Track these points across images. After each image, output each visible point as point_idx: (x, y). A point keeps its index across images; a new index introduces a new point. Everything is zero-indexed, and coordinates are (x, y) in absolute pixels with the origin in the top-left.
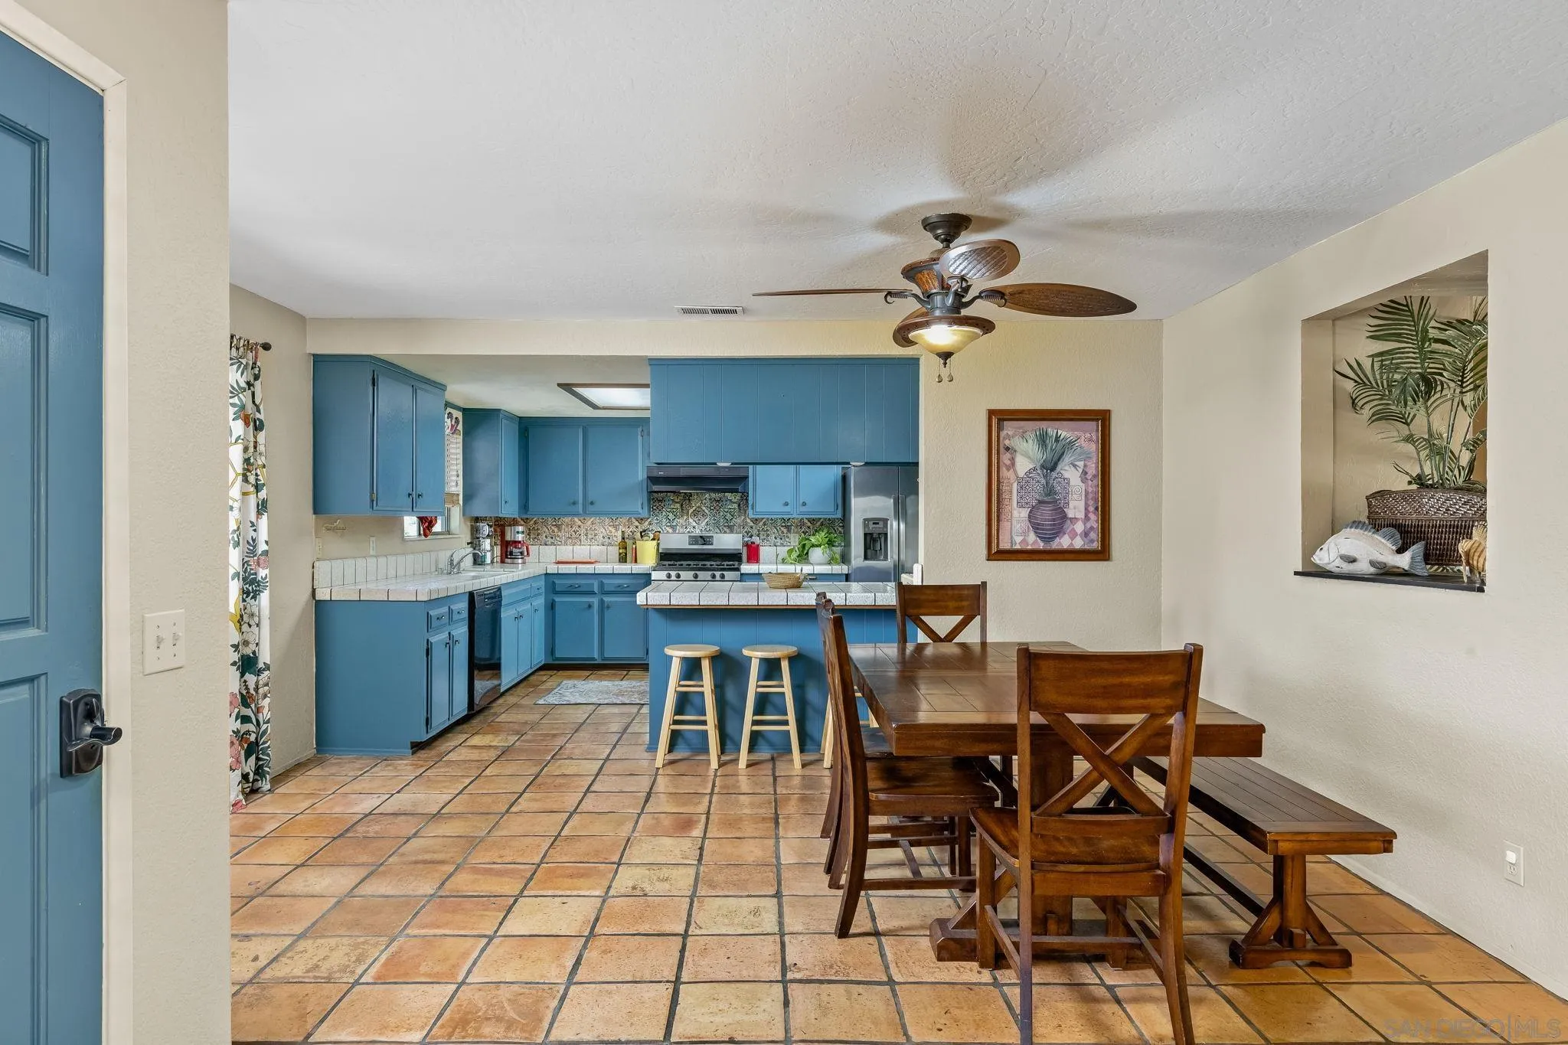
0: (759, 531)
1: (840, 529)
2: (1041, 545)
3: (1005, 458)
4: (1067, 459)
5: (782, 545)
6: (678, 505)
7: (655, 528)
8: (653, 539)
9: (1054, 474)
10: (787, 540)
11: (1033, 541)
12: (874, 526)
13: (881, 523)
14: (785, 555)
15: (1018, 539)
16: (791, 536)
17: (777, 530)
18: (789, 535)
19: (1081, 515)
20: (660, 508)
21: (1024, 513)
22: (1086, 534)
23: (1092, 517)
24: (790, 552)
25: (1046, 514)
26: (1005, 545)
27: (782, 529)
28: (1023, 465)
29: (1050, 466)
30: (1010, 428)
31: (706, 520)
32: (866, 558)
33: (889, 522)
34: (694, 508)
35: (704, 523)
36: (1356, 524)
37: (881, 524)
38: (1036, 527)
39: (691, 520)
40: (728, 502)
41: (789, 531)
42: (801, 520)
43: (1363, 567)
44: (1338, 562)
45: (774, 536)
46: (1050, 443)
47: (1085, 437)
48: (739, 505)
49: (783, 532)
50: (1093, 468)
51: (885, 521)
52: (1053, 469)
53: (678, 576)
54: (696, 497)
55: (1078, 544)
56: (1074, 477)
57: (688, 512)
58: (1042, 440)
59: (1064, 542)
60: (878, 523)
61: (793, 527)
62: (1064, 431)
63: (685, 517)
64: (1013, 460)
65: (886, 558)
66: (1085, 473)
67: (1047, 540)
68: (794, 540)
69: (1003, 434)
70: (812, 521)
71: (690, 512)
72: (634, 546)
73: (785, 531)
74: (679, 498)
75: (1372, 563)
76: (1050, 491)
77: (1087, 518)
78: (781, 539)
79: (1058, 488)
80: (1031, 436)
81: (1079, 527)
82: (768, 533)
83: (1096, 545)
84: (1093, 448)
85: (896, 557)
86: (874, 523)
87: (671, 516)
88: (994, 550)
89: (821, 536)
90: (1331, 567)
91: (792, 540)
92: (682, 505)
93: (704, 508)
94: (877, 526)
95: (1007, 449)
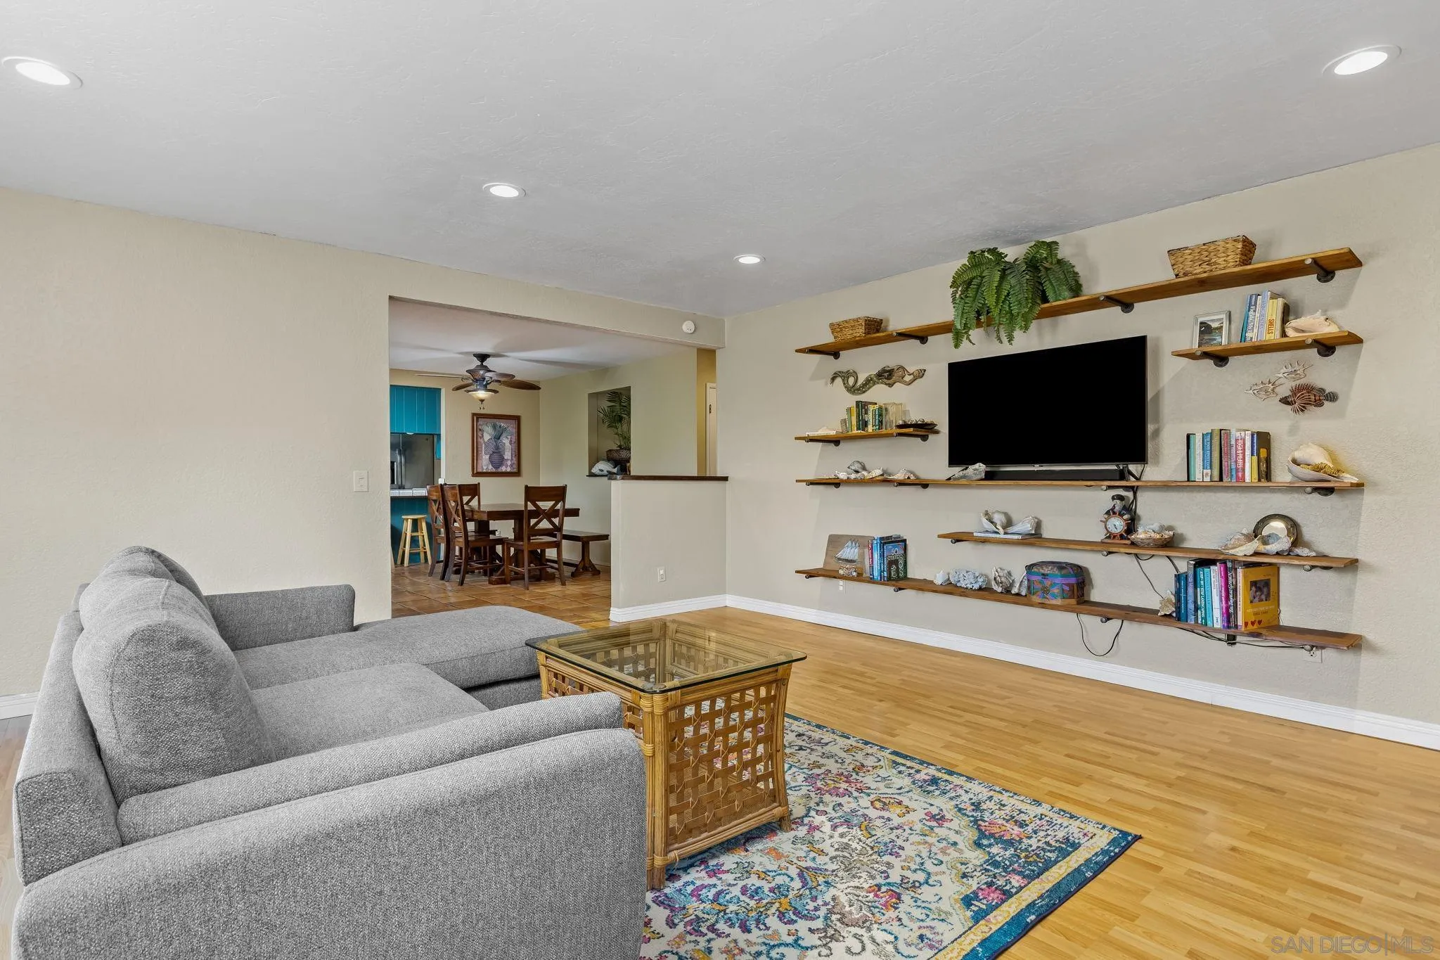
2: (494, 470)
3: (480, 435)
4: (504, 435)
9: (499, 441)
11: (491, 468)
15: (485, 468)
19: (510, 458)
21: (488, 457)
22: (511, 466)
23: (514, 459)
25: (496, 456)
26: (480, 470)
28: (487, 437)
29: (498, 438)
30: (481, 421)
36: (603, 460)
38: (492, 462)
43: (605, 473)
44: (598, 471)
46: (498, 428)
47: (510, 427)
50: (514, 439)
52: (499, 438)
55: (509, 470)
56: (506, 442)
58: (494, 427)
59: (503, 469)
62: (503, 424)
64: (482, 435)
66: (511, 441)
67: (497, 468)
69: (479, 423)
75: (607, 471)
76: (497, 448)
77: (512, 459)
79: (500, 447)
80: (490, 425)
81: (509, 463)
83: (515, 470)
84: (514, 431)
88: (475, 472)
90: (596, 473)
95: (480, 430)
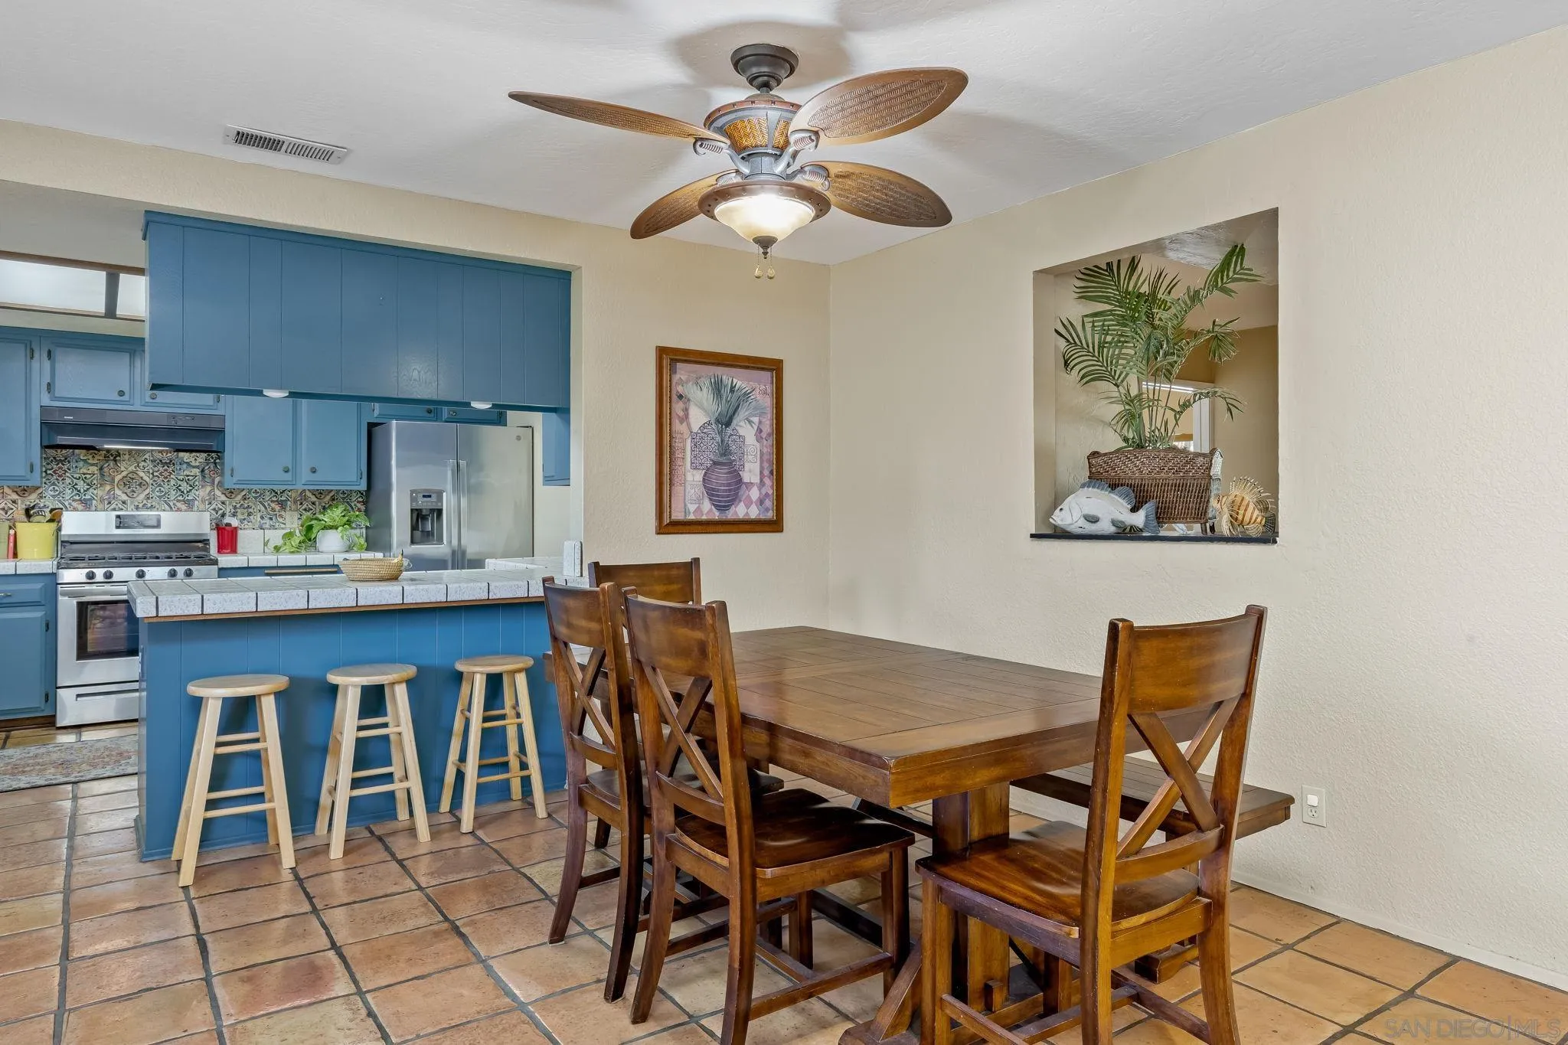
0: (235, 508)
1: (359, 505)
2: (716, 515)
3: (678, 407)
4: (742, 413)
5: (273, 527)
6: (94, 469)
7: (50, 502)
8: (51, 521)
9: (729, 431)
10: (281, 520)
11: (708, 511)
12: (425, 499)
13: (434, 496)
14: (280, 542)
15: (692, 508)
16: (287, 515)
17: (264, 506)
18: (283, 513)
19: (756, 480)
20: (60, 472)
21: (699, 476)
22: (761, 502)
23: (768, 482)
24: (289, 536)
25: (721, 476)
26: (678, 515)
27: (273, 505)
28: (698, 418)
29: (725, 421)
30: (683, 371)
31: (147, 492)
32: (413, 542)
33: (444, 494)
34: (124, 474)
35: (142, 496)
37: (434, 498)
38: (711, 493)
39: (118, 492)
40: (185, 466)
41: (282, 505)
42: (301, 493)
43: (1108, 529)
44: (1082, 522)
45: (259, 516)
46: (725, 392)
47: (755, 386)
48: (203, 471)
49: (273, 510)
50: (768, 427)
51: (440, 494)
52: (728, 424)
53: (109, 575)
54: (127, 457)
55: (754, 513)
56: (748, 432)
57: (113, 479)
58: (717, 388)
59: (740, 511)
60: (430, 496)
61: (289, 503)
62: (739, 380)
63: (108, 488)
64: (686, 410)
65: (440, 541)
66: (760, 431)
67: (722, 508)
68: (292, 522)
69: (676, 378)
70: (319, 494)
71: (116, 480)
72: (12, 532)
73: (277, 508)
74: (97, 457)
75: (1114, 523)
76: (725, 451)
77: (762, 483)
78: (271, 519)
79: (733, 448)
80: (706, 383)
81: (755, 494)
82: (250, 510)
83: (770, 515)
84: (767, 402)
85: (455, 542)
86: (424, 496)
87: (81, 485)
88: (666, 521)
89: (336, 514)
90: (1074, 529)
91: (288, 521)
92: (101, 469)
93: (142, 474)
94: (429, 499)
95: (680, 397)
